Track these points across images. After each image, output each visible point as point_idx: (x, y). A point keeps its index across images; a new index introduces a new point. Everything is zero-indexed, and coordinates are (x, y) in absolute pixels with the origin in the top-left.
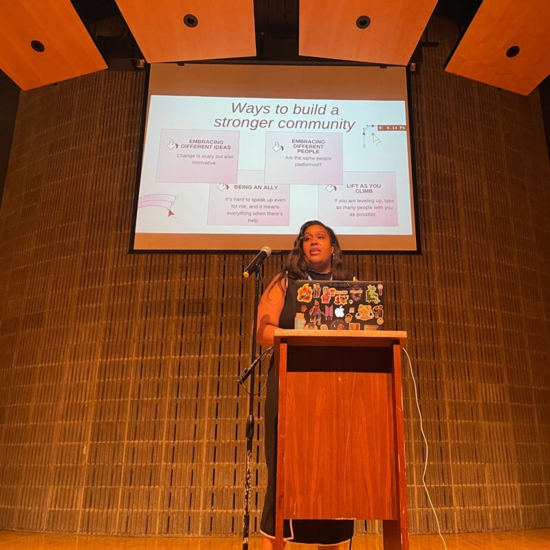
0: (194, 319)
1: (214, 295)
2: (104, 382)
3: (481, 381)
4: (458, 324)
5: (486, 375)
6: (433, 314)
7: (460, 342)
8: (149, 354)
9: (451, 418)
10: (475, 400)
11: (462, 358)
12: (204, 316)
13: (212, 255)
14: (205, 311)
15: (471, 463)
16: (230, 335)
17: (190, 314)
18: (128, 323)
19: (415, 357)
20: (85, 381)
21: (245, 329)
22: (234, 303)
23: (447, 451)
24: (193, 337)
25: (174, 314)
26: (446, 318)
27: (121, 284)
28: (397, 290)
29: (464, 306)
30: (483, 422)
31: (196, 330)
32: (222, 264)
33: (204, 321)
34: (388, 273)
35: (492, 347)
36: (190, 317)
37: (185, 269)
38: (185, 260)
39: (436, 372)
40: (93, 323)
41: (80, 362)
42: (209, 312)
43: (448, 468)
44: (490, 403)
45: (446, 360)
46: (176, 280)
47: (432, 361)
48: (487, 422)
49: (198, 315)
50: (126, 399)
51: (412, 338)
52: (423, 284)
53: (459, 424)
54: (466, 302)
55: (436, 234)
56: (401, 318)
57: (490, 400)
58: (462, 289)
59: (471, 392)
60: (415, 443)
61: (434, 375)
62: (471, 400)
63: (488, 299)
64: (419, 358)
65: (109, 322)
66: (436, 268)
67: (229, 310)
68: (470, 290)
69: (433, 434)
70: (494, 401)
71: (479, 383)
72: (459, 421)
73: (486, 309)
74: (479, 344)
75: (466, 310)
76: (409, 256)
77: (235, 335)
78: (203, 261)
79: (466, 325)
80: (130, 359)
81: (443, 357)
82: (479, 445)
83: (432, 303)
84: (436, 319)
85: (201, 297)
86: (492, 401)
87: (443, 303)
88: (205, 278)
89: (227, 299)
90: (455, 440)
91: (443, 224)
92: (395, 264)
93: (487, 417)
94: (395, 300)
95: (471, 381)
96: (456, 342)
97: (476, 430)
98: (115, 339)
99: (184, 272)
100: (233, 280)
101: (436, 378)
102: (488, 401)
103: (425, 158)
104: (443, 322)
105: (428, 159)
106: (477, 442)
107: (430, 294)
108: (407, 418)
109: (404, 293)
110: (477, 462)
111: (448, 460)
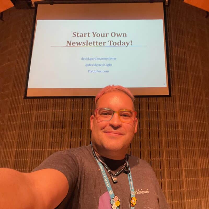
0: (58, 131)
1: (68, 118)
2: (17, 161)
3: (200, 158)
4: (189, 130)
5: (202, 154)
6: (176, 126)
7: (189, 139)
8: (37, 148)
9: (186, 177)
10: (197, 167)
11: (190, 147)
12: (63, 129)
13: (67, 99)
14: (64, 126)
15: (195, 199)
16: (76, 139)
17: (57, 128)
18: (28, 132)
19: (168, 148)
20: (9, 160)
21: (83, 135)
22: (78, 122)
23: (184, 194)
24: (58, 140)
25: (49, 128)
26: (183, 128)
27: (26, 113)
28: (159, 114)
29: (191, 121)
30: (201, 178)
31: (59, 136)
32: (72, 103)
33: (63, 131)
34: (154, 106)
35: (204, 141)
36: (57, 129)
37: (54, 105)
38: (55, 101)
39: (178, 154)
40: (13, 131)
41: (7, 150)
42: (65, 127)
43: (184, 203)
44: (204, 168)
45: (183, 148)
46: (50, 111)
47: (176, 149)
48: (203, 178)
49: (60, 128)
50: (26, 170)
51: (166, 138)
52: (171, 111)
53: (189, 180)
54: (192, 119)
55: (178, 86)
56: (161, 128)
57: (204, 167)
58: (190, 112)
59: (195, 164)
60: (168, 192)
61: (177, 156)
62: (195, 167)
63: (202, 117)
64: (170, 148)
65: (20, 131)
66: (178, 103)
67: (75, 126)
68: (194, 113)
69: (177, 186)
70: (206, 167)
71: (199, 159)
72: (189, 179)
73: (201, 122)
74: (198, 139)
75: (192, 123)
76: (164, 98)
77: (78, 138)
78: (63, 101)
79: (192, 130)
80: (28, 150)
81: (182, 147)
82: (199, 190)
83: (176, 120)
84: (178, 128)
85: (62, 119)
86: (205, 167)
87: (181, 120)
88: (64, 110)
89: (74, 121)
90: (187, 188)
91: (181, 81)
92: (158, 101)
93: (203, 175)
94: (158, 119)
95: (195, 158)
96: (187, 139)
97: (198, 182)
98: (22, 140)
99: (54, 107)
100: (77, 111)
101: (178, 158)
102: (203, 167)
103: (172, 50)
104: (181, 130)
105: (173, 50)
106: (198, 188)
107: (175, 116)
108: (164, 179)
109: (162, 116)
110: (198, 198)
111: (184, 199)
